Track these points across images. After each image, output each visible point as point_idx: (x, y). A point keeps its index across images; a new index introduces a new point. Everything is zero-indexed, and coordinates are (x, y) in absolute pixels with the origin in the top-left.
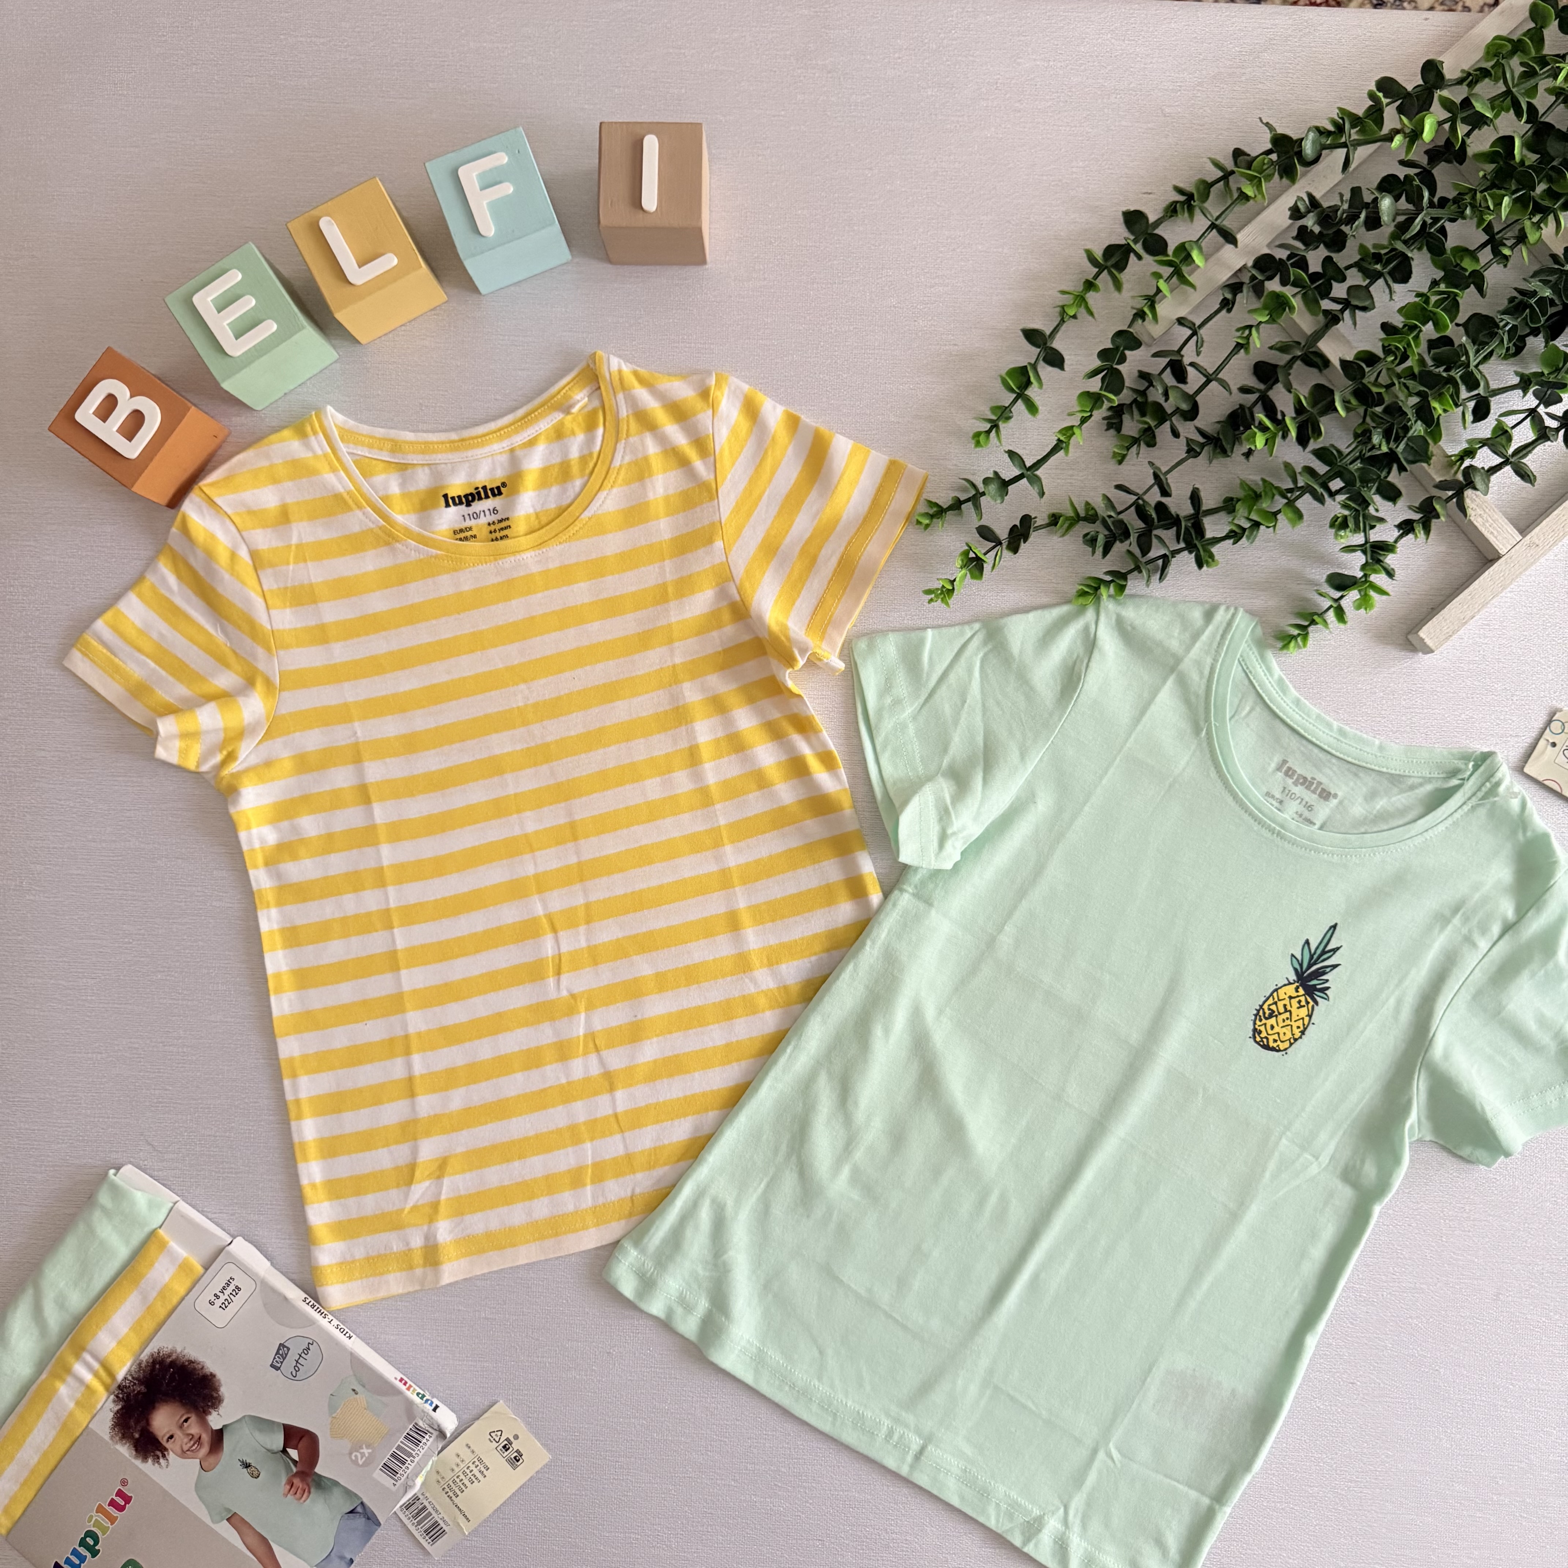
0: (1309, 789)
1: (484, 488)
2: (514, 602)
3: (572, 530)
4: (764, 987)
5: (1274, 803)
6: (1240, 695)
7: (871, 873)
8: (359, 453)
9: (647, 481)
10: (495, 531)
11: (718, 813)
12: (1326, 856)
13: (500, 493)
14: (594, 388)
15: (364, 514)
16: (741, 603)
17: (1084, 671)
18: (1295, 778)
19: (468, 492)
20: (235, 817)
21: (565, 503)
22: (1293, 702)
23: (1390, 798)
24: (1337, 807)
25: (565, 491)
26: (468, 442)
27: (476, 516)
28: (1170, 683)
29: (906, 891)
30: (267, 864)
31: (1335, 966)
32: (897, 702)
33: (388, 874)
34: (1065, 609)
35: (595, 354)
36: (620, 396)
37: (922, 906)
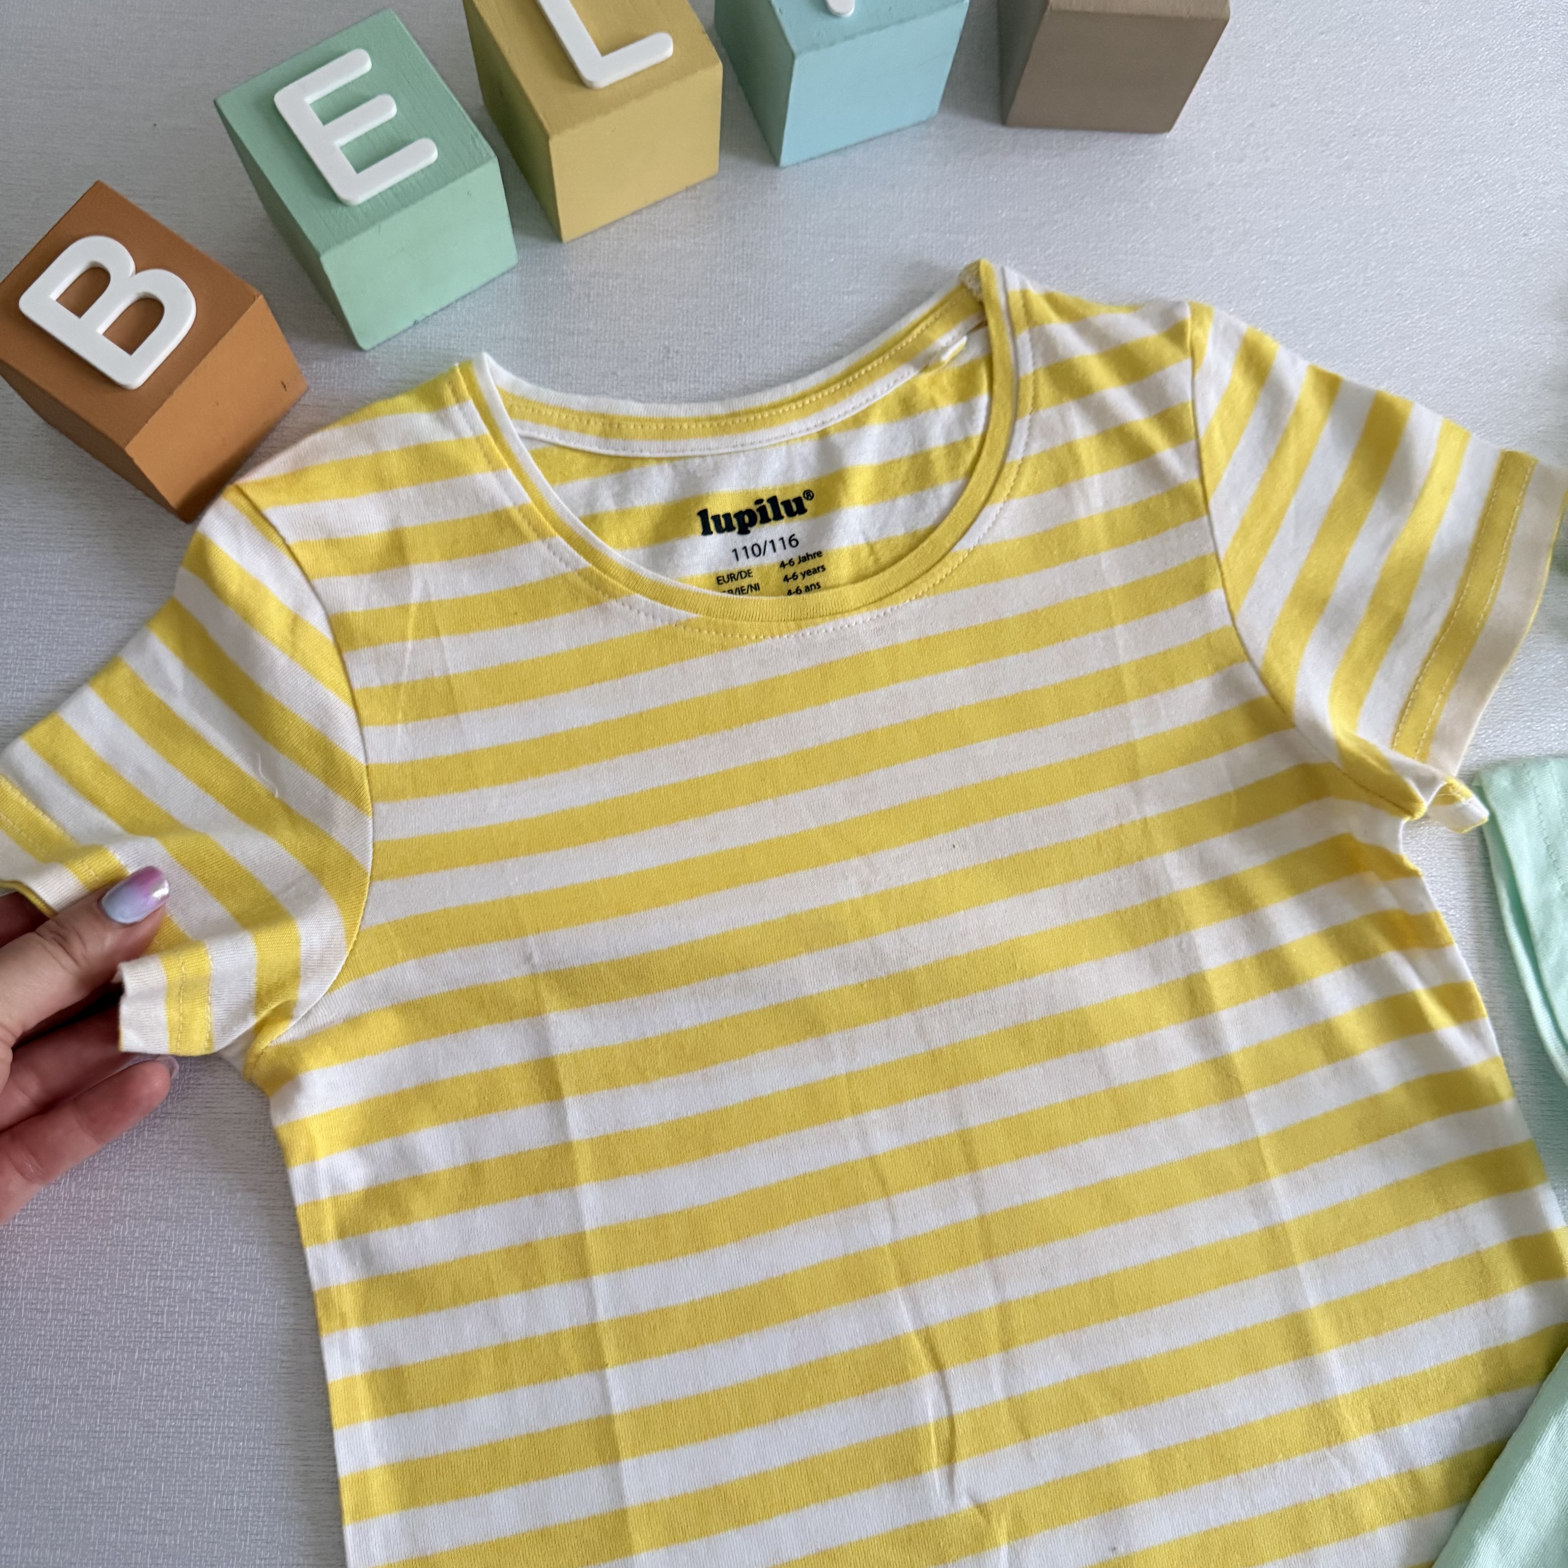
1: (773, 500)
2: (833, 705)
3: (940, 573)
8: (542, 436)
9: (1074, 486)
10: (795, 577)
11: (1252, 1110)
13: (802, 510)
14: (976, 323)
15: (549, 547)
16: (1269, 702)
19: (743, 507)
20: (285, 1135)
21: (923, 525)
25: (921, 504)
26: (744, 419)
27: (758, 551)
30: (342, 1233)
33: (595, 1249)
35: (977, 264)
36: (1024, 336)
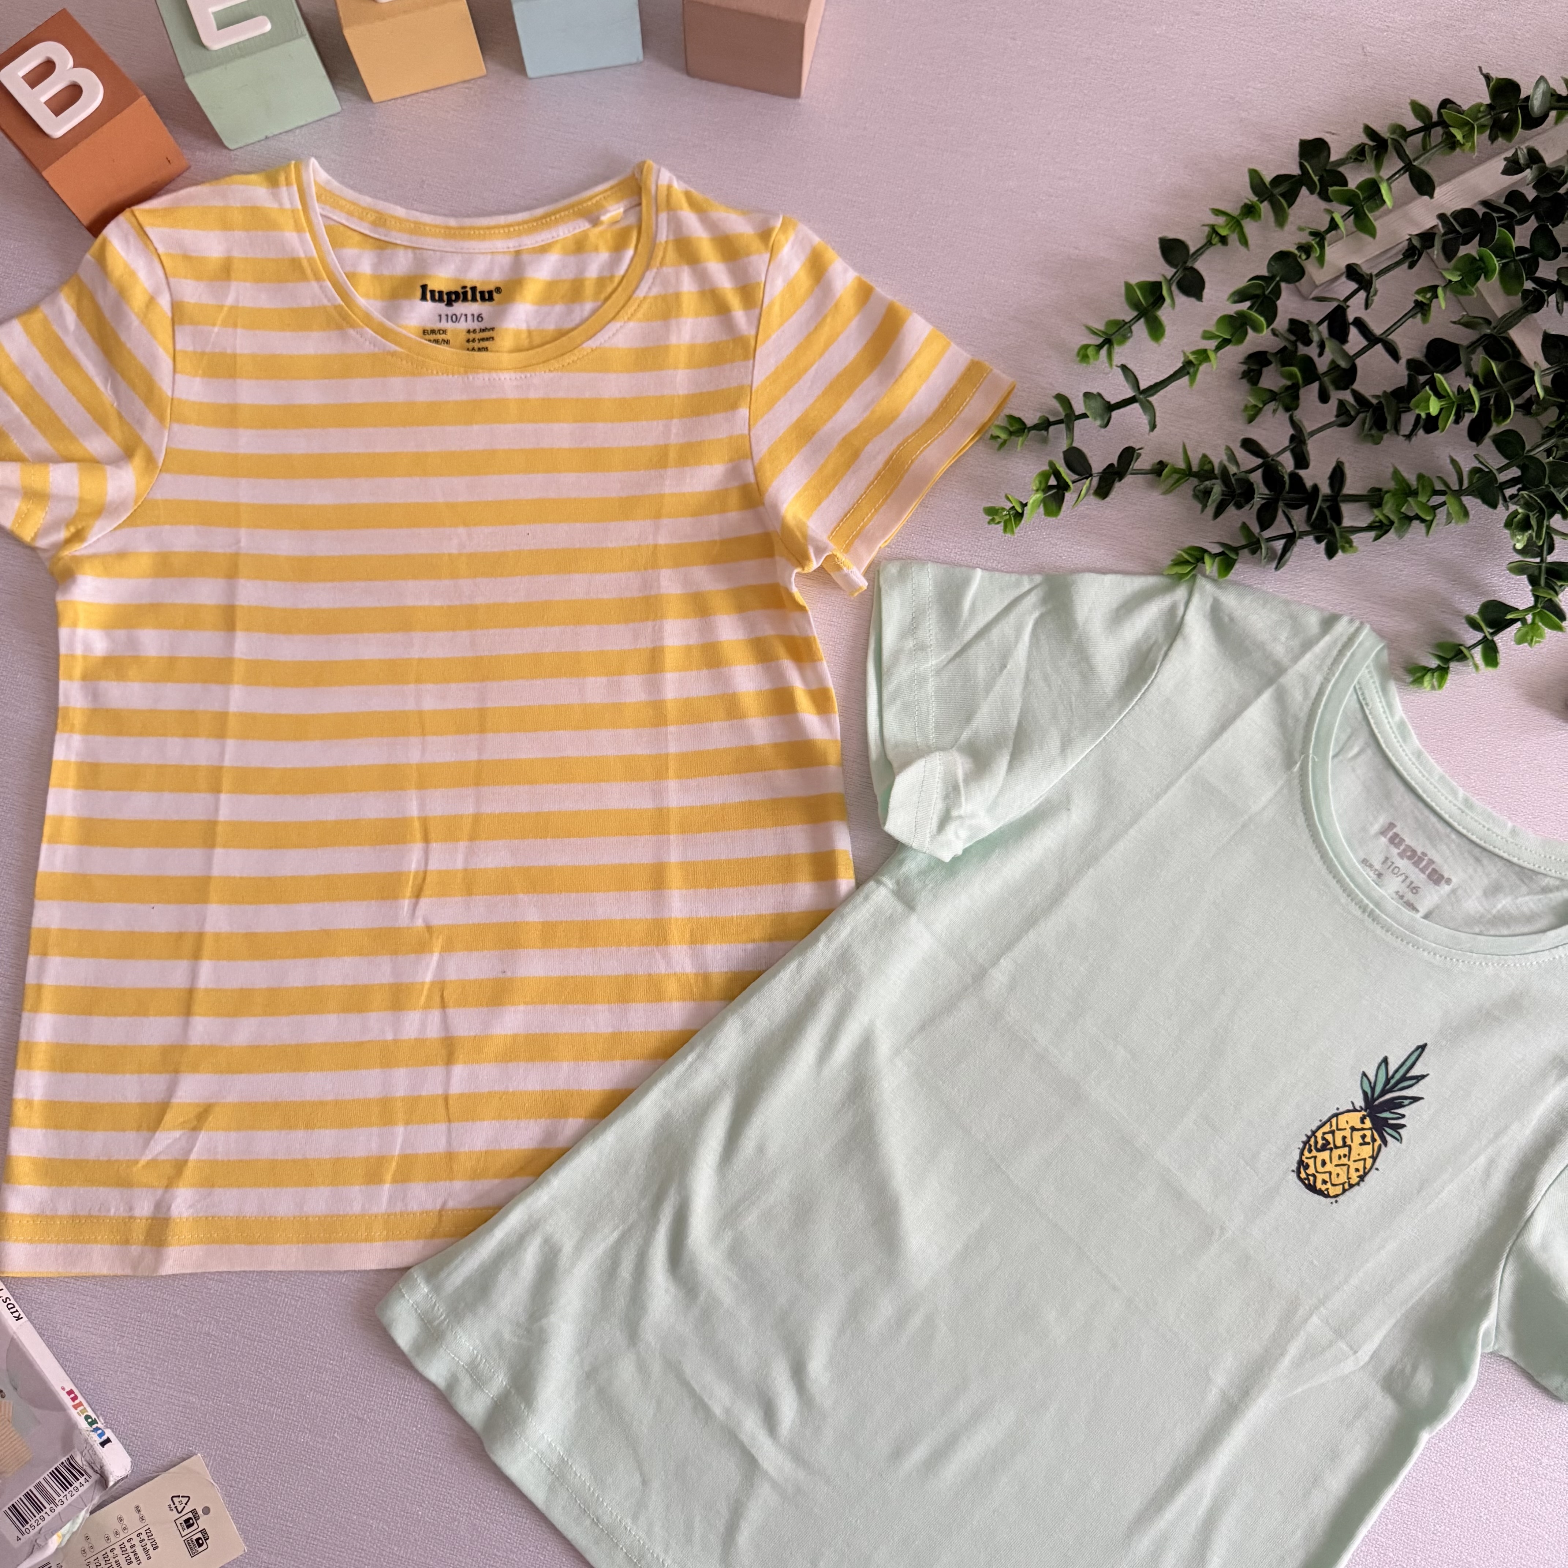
0: (1417, 867)
1: (474, 289)
2: (476, 427)
3: (568, 359)
4: (678, 969)
5: (1371, 874)
6: (1349, 730)
7: (846, 851)
8: (335, 217)
9: (673, 322)
10: (474, 340)
11: (669, 737)
12: (1426, 954)
13: (491, 299)
14: (634, 202)
15: (321, 287)
16: (755, 486)
17: (1160, 658)
18: (1402, 848)
19: (453, 288)
21: (568, 325)
22: (1413, 754)
23: (1517, 898)
24: (1448, 896)
25: (570, 312)
26: (467, 232)
27: (455, 318)
28: (1266, 696)
29: (885, 885)
30: (84, 677)
31: (1416, 1099)
32: (921, 648)
33: (232, 723)
34: (1151, 581)
35: (644, 162)
36: (663, 216)
37: (900, 907)
